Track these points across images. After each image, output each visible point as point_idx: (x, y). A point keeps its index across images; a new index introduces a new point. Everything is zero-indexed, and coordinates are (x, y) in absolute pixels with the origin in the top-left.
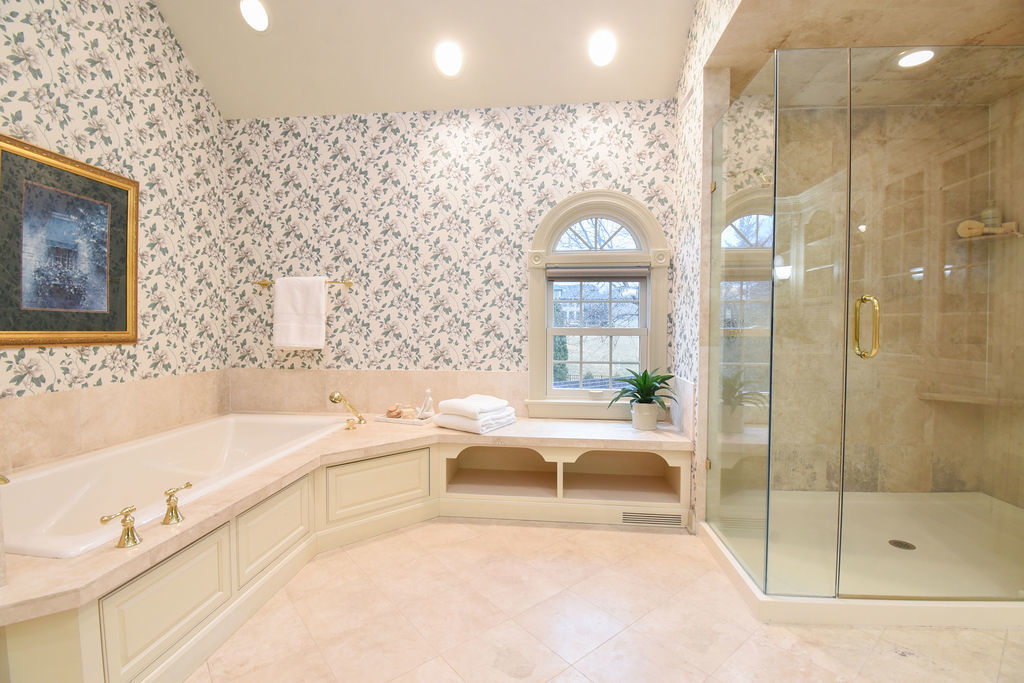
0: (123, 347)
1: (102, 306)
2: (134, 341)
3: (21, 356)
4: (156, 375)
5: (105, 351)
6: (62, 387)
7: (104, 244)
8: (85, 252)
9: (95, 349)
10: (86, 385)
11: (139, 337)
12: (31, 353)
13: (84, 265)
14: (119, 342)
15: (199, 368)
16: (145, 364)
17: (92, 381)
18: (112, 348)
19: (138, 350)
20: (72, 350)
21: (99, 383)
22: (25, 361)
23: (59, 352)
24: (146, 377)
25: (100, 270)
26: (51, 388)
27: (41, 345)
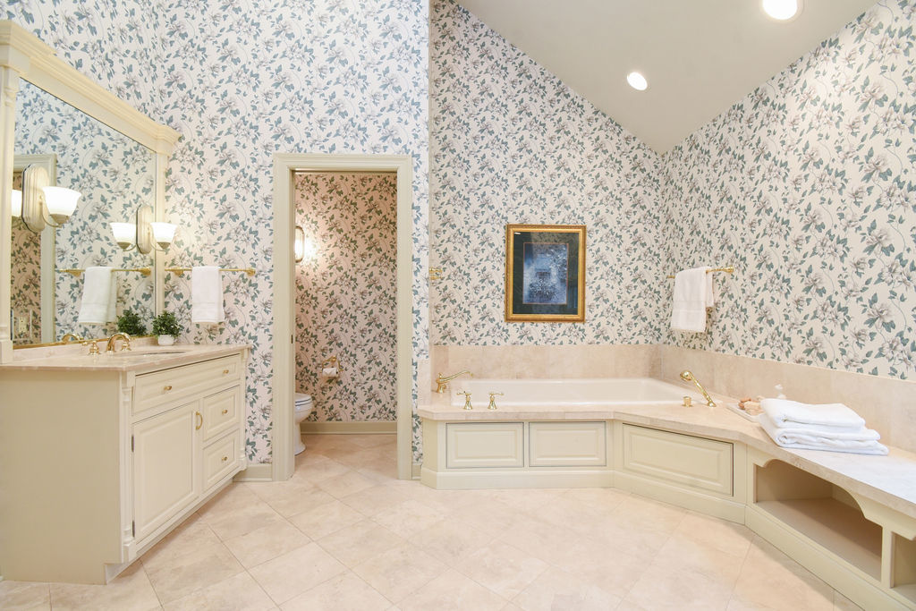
0: (576, 324)
1: (564, 301)
2: (583, 320)
3: (523, 326)
4: (598, 343)
5: (565, 326)
6: (542, 343)
7: (565, 266)
8: (554, 272)
9: (560, 325)
10: (554, 344)
11: (586, 318)
12: (527, 325)
13: (554, 279)
14: (574, 321)
15: (633, 341)
16: (590, 335)
17: (557, 342)
18: (570, 324)
19: (586, 326)
20: (547, 324)
21: (561, 343)
22: (524, 329)
23: (541, 325)
24: (591, 343)
25: (562, 281)
26: (536, 343)
27: (532, 321)
